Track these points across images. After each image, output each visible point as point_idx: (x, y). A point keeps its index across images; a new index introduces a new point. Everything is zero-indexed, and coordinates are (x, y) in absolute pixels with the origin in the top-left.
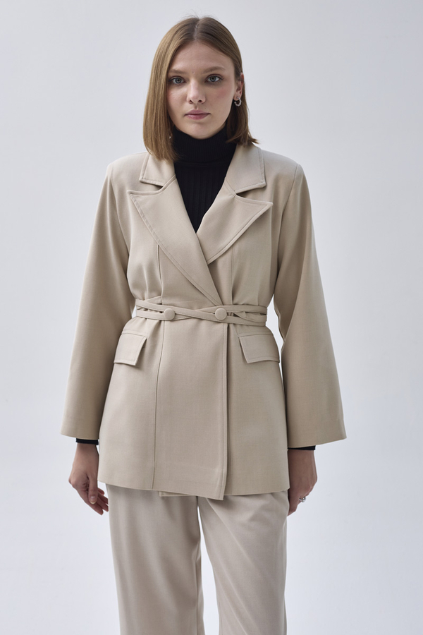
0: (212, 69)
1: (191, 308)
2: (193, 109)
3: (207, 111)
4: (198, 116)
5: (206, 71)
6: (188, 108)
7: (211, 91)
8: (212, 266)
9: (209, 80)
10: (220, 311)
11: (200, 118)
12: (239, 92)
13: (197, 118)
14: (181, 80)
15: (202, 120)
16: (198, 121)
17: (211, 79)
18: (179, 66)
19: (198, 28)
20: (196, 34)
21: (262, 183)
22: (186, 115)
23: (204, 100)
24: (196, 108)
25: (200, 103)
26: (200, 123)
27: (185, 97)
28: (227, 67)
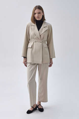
3: (39, 17)
6: (37, 17)
7: (39, 15)
8: (40, 36)
10: (41, 41)
14: (36, 14)
17: (39, 13)
18: (35, 12)
19: (37, 7)
20: (37, 8)
21: (47, 26)
27: (36, 16)
28: (41, 11)
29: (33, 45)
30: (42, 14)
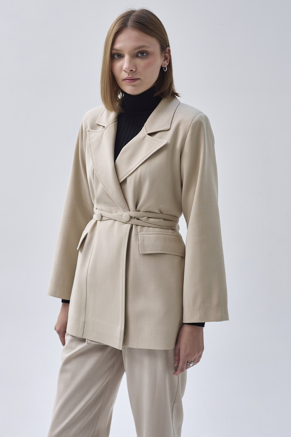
0: (139, 48)
1: (111, 212)
2: (127, 76)
3: (138, 77)
4: (131, 81)
5: (135, 49)
6: (124, 75)
7: (140, 63)
9: (139, 55)
10: (126, 215)
11: (133, 82)
12: (166, 61)
13: (130, 82)
14: (121, 56)
15: (134, 83)
16: (131, 84)
17: (141, 53)
18: (118, 46)
19: (132, 18)
20: (130, 23)
21: (167, 127)
22: (124, 80)
23: (134, 70)
24: (129, 75)
25: (132, 72)
26: (133, 86)
27: (122, 67)
28: (153, 45)
29: (91, 238)
30: (158, 62)
